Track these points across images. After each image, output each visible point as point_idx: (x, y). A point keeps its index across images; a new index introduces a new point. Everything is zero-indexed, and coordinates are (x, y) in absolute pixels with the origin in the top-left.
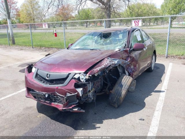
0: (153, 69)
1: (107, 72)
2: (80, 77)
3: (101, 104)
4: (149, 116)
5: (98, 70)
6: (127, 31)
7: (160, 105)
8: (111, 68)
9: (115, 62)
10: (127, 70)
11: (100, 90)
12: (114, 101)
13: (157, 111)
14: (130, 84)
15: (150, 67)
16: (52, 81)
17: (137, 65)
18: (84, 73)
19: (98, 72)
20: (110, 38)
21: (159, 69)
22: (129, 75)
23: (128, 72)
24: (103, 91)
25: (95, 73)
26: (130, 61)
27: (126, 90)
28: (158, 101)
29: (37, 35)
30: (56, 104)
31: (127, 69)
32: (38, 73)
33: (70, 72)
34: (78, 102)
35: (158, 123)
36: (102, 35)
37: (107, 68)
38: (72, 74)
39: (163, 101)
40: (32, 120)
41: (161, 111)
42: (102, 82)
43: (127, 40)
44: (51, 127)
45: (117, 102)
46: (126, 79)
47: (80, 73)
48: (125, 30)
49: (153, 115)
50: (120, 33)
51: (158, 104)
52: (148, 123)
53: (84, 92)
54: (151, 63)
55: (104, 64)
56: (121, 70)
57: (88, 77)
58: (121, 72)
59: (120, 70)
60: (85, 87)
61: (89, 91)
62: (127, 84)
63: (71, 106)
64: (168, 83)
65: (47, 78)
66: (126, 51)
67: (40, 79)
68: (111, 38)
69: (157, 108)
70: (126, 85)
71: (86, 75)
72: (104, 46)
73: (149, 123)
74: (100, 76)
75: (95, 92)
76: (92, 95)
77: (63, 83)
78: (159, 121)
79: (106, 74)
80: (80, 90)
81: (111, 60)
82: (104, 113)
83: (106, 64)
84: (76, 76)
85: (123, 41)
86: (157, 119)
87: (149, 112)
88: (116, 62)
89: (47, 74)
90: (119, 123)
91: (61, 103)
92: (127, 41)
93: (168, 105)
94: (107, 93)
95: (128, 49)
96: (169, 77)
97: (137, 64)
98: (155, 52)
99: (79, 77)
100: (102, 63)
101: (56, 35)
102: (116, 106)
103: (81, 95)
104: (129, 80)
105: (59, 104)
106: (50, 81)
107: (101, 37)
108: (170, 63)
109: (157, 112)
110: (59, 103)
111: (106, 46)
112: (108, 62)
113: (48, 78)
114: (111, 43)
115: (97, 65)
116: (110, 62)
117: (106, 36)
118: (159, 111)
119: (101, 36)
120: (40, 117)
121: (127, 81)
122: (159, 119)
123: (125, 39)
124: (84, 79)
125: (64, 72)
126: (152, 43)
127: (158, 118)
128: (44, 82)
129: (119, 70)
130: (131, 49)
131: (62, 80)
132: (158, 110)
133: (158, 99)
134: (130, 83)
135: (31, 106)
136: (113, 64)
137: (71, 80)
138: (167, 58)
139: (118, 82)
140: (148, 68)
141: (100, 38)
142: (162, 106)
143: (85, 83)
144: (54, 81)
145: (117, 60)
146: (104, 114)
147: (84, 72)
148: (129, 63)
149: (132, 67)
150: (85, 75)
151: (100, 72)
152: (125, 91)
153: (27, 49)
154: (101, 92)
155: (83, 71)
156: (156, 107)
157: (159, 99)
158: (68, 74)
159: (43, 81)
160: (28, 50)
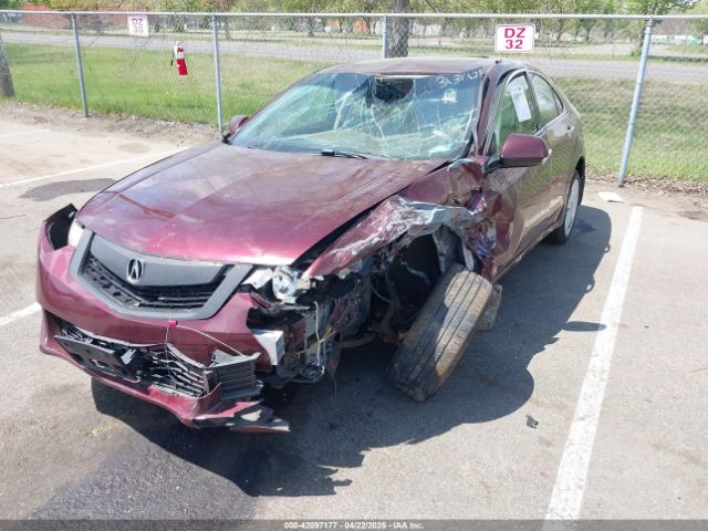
0: (567, 232)
1: (391, 259)
2: (274, 283)
3: (357, 380)
4: (549, 444)
5: (354, 253)
6: (477, 81)
7: (591, 396)
8: (407, 242)
9: (424, 219)
10: (468, 248)
11: (357, 330)
12: (412, 377)
13: (582, 419)
14: (480, 310)
15: (557, 225)
16: (151, 295)
17: (512, 225)
18: (292, 267)
19: (351, 262)
20: (408, 101)
21: (590, 233)
22: (479, 268)
23: (475, 256)
24: (370, 329)
25: (338, 269)
26: (485, 209)
27: (464, 336)
28: (585, 375)
29: (109, 61)
30: (169, 390)
31: (471, 239)
32: (92, 250)
33: (230, 259)
34: (263, 390)
35: (584, 472)
36: (374, 88)
37: (390, 246)
38: (237, 267)
39: (605, 376)
40: (70, 447)
41: (596, 422)
42: (368, 296)
43: (476, 119)
44: (149, 484)
45: (423, 384)
46: (465, 288)
47: (273, 268)
48: (471, 72)
49: (564, 437)
50: (449, 86)
51: (585, 388)
52: (543, 474)
53: (290, 345)
54: (562, 211)
55: (380, 229)
56: (445, 244)
57: (309, 283)
58: (445, 252)
59: (442, 247)
60: (295, 325)
61: (313, 338)
62: (469, 312)
63: (232, 404)
64: (627, 295)
65: (130, 279)
66: (471, 169)
67: (103, 278)
68: (411, 103)
69: (582, 408)
70: (467, 316)
71: (299, 276)
72: (380, 136)
73: (548, 472)
74: (360, 278)
75: (337, 337)
76: (322, 353)
77: (202, 306)
78: (586, 466)
79: (383, 267)
80: (271, 339)
81: (407, 209)
82: (367, 423)
83: (389, 227)
84: (258, 280)
85: (463, 119)
86: (581, 458)
87: (549, 425)
88: (428, 216)
89: (132, 262)
90: (430, 470)
91: (191, 391)
92: (476, 124)
93: (623, 395)
94: (386, 340)
95: (481, 161)
96: (629, 270)
97: (511, 220)
98: (580, 167)
99: (270, 284)
100: (370, 221)
101: (183, 70)
102: (421, 397)
103: (275, 362)
104: (480, 295)
105: (181, 394)
106: (142, 291)
107: (368, 96)
108: (635, 208)
109: (581, 423)
110: (182, 388)
111: (389, 138)
112: (396, 218)
113: (134, 276)
114: (408, 125)
115: (349, 234)
116: (403, 218)
117: (388, 91)
118: (587, 420)
119: (370, 89)
120: (104, 438)
121: (470, 297)
122: (587, 458)
123: (471, 113)
124: (292, 290)
125: (206, 257)
126: (573, 128)
127: (585, 451)
128: (117, 294)
129: (438, 247)
130: (492, 160)
131: (193, 293)
132: (587, 416)
133: (586, 367)
134: (482, 306)
135: (64, 382)
136: (415, 227)
137: (234, 293)
138: (622, 186)
139: (433, 301)
140: (551, 230)
141: (364, 101)
142: (600, 399)
143: (293, 308)
144: (159, 292)
145: (433, 207)
146: (367, 428)
147: (291, 261)
148: (480, 219)
149: (492, 233)
150: (296, 273)
151: (360, 263)
152: (460, 342)
153: (64, 118)
154: (359, 335)
155: (289, 255)
156: (576, 400)
157: (590, 367)
158: (220, 265)
159: (113, 290)
160: (66, 122)
